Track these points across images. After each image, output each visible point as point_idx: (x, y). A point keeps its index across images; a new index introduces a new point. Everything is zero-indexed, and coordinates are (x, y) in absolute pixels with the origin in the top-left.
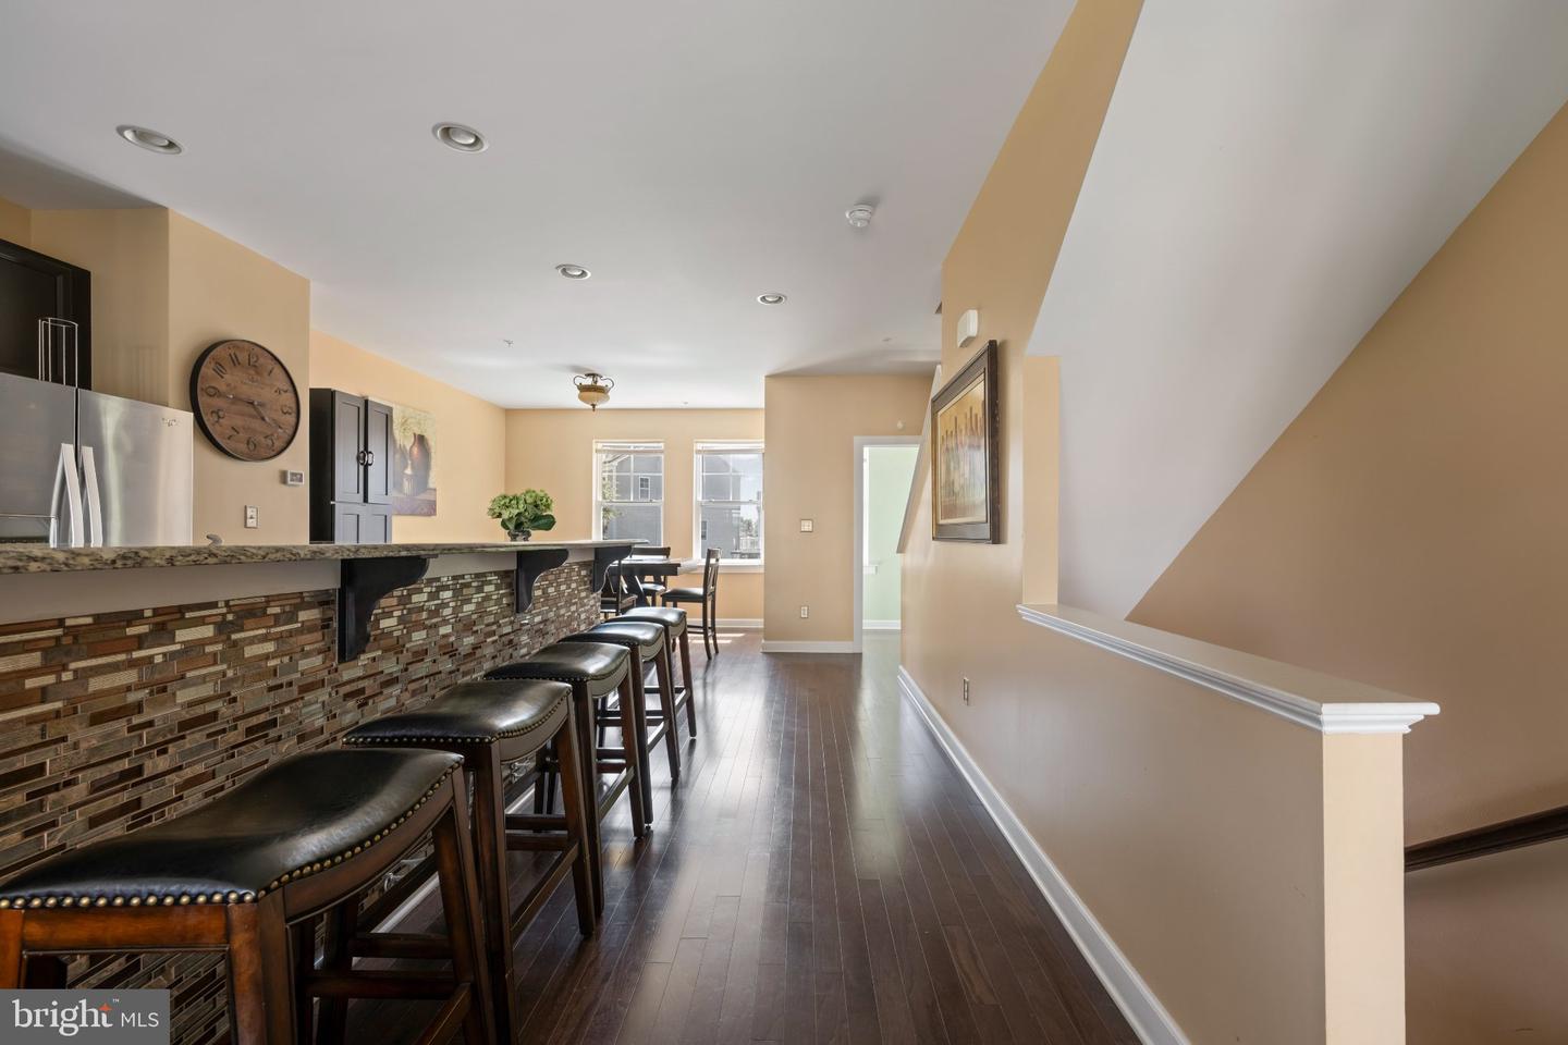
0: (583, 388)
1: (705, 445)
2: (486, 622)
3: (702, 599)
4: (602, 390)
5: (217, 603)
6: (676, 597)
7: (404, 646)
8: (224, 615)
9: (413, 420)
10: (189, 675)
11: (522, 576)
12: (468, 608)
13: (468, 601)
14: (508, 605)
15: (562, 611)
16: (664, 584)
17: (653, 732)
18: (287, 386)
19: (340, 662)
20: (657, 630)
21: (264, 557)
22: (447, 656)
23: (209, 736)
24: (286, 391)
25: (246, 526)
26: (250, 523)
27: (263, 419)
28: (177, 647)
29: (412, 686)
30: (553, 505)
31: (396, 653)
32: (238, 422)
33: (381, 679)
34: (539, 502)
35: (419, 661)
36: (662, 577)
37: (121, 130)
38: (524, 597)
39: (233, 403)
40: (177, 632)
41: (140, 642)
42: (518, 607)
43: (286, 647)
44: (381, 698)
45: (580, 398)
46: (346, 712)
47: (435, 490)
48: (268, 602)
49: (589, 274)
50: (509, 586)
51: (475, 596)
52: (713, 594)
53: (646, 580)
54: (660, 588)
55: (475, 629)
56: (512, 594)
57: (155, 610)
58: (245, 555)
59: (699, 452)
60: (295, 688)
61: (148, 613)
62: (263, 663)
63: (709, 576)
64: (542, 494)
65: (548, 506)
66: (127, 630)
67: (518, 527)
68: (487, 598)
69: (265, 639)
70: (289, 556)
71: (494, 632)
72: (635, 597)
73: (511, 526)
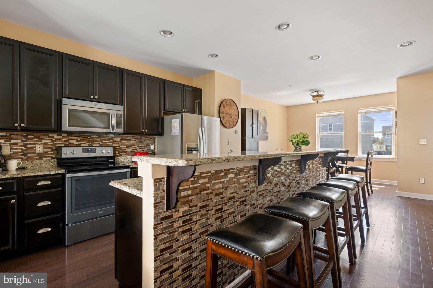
0: (314, 96)
1: (363, 110)
2: (292, 176)
3: (366, 171)
4: (321, 96)
5: (235, 168)
6: (353, 170)
7: (272, 182)
8: (236, 171)
9: (263, 113)
10: (231, 186)
11: (303, 161)
12: (288, 171)
13: (288, 169)
14: (298, 171)
15: (314, 173)
16: (346, 164)
17: (355, 224)
18: (236, 109)
19: (258, 186)
20: (355, 184)
21: (250, 158)
22: (283, 186)
23: (234, 202)
24: (236, 110)
25: (229, 145)
26: (230, 144)
27: (232, 118)
28: (228, 179)
29: (274, 194)
30: (309, 137)
31: (270, 184)
32: (227, 119)
33: (267, 191)
34: (304, 137)
35: (276, 187)
36: (345, 162)
37: (208, 56)
38: (303, 169)
39: (226, 115)
40: (228, 175)
41: (222, 177)
42: (301, 172)
43: (248, 181)
44: (267, 197)
45: (313, 100)
46: (259, 200)
47: (268, 133)
48: (244, 168)
49: (321, 57)
50: (299, 164)
51: (290, 168)
52: (370, 170)
53: (338, 162)
54: (344, 165)
55: (290, 178)
56: (299, 167)
57: (225, 170)
58: (246, 158)
59: (360, 113)
60: (249, 192)
61: (223, 170)
62: (243, 184)
63: (368, 162)
64: (306, 134)
65: (307, 138)
66: (221, 174)
67: (298, 145)
68: (293, 168)
69: (243, 178)
70: (254, 158)
71: (295, 179)
72: (335, 168)
73: (295, 144)
